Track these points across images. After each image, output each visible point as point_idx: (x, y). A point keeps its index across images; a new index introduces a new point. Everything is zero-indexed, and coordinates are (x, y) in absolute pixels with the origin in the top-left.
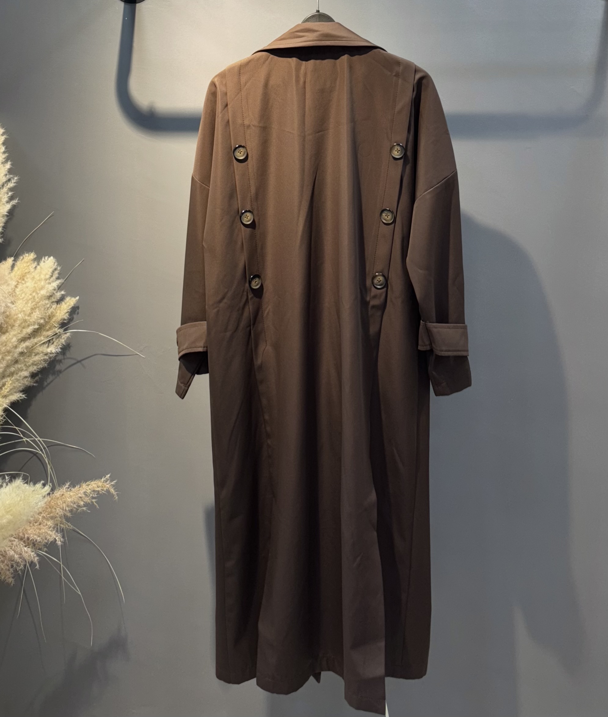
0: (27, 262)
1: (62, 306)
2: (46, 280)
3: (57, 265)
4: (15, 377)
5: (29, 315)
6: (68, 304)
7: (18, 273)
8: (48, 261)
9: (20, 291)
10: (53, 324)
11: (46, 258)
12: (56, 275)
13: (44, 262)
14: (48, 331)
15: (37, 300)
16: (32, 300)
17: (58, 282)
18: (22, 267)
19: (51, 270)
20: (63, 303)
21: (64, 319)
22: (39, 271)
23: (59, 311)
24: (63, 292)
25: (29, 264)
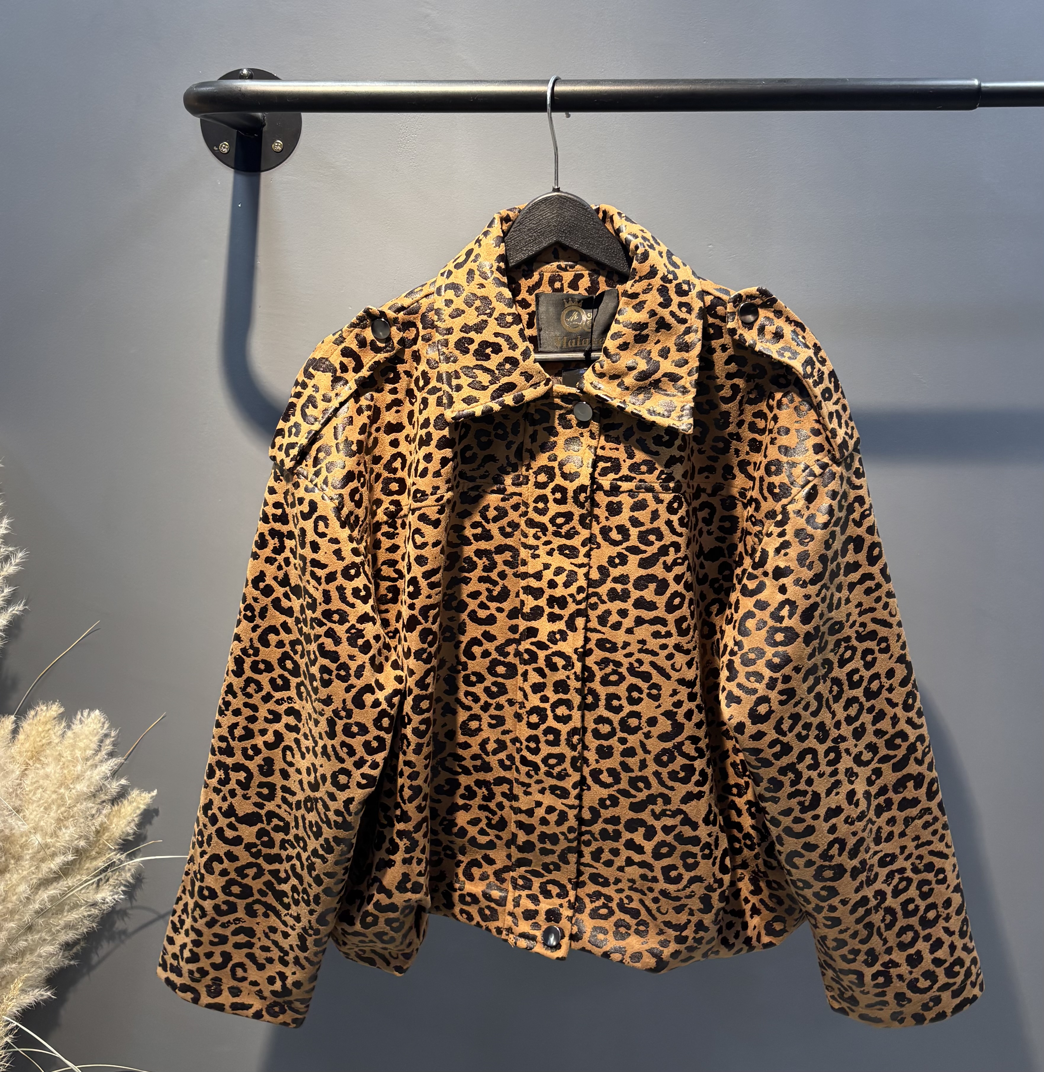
0: (46, 723)
1: (123, 810)
2: (87, 760)
3: (110, 728)
4: (29, 958)
5: (54, 834)
6: (135, 804)
7: (27, 745)
8: (90, 720)
9: (33, 783)
10: (106, 845)
11: (86, 713)
12: (108, 746)
13: (81, 722)
14: (95, 858)
15: (69, 802)
16: (59, 801)
17: (113, 763)
18: (34, 732)
19: (96, 739)
20: (125, 802)
21: (128, 834)
22: (71, 741)
23: (115, 820)
24: (123, 782)
25: (48, 726)
